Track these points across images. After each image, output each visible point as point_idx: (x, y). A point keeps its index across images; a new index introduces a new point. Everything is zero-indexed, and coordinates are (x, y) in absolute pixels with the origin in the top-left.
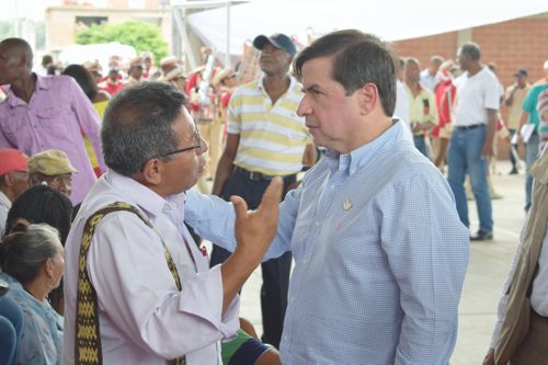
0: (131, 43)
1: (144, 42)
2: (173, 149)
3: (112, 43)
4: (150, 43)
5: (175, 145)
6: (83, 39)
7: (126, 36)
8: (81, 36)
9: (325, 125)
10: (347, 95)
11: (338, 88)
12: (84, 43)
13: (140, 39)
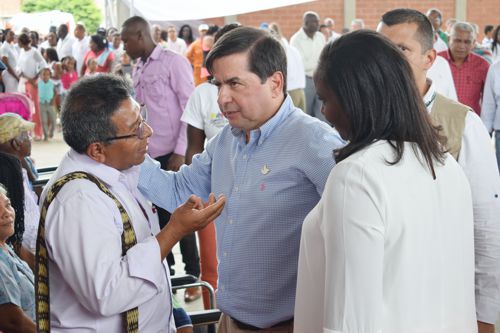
0: (70, 11)
1: (81, 9)
2: (112, 136)
3: (53, 12)
4: (85, 10)
5: (115, 133)
6: (29, 8)
7: (65, 4)
8: (26, 6)
9: (246, 109)
10: (262, 83)
11: (254, 77)
12: (29, 12)
13: (76, 7)
